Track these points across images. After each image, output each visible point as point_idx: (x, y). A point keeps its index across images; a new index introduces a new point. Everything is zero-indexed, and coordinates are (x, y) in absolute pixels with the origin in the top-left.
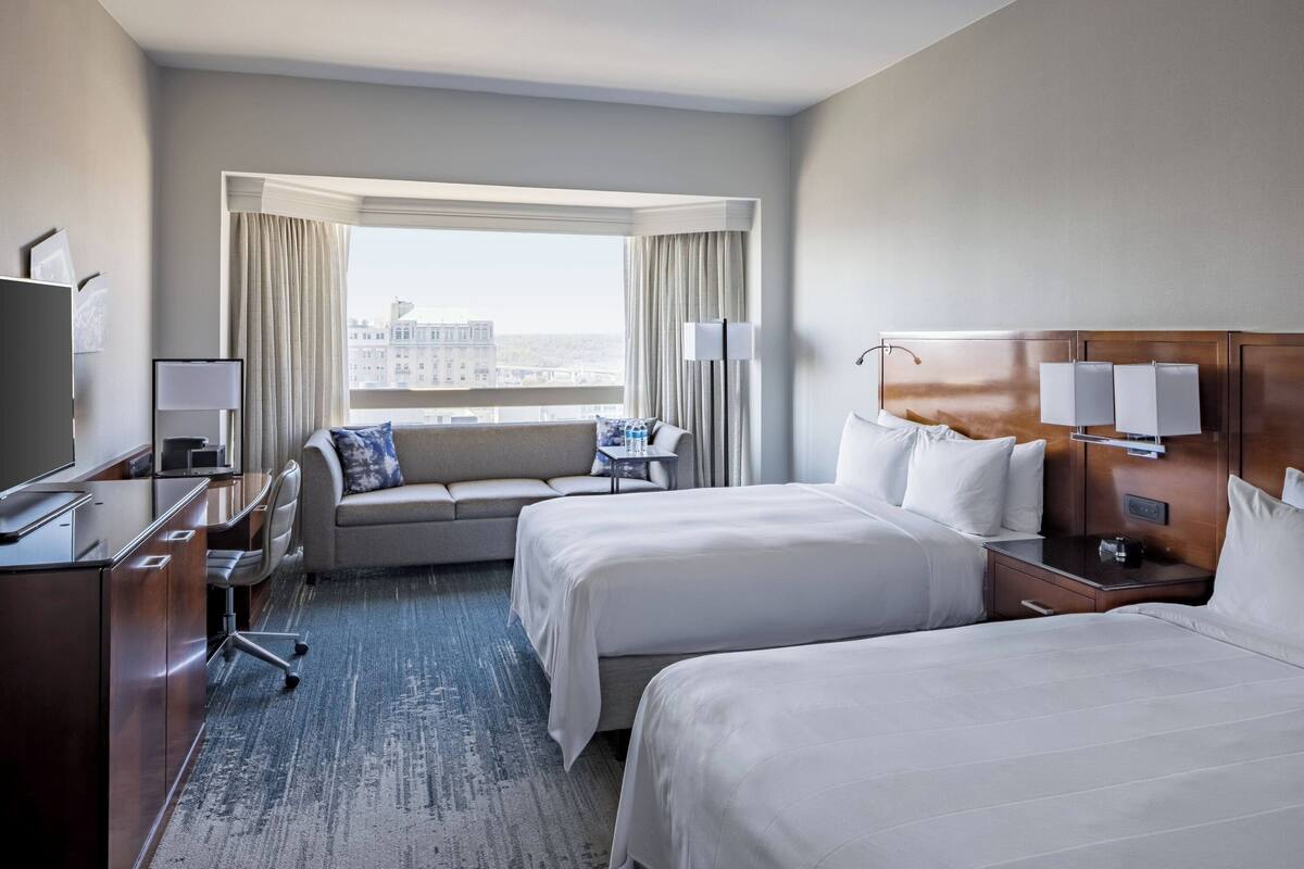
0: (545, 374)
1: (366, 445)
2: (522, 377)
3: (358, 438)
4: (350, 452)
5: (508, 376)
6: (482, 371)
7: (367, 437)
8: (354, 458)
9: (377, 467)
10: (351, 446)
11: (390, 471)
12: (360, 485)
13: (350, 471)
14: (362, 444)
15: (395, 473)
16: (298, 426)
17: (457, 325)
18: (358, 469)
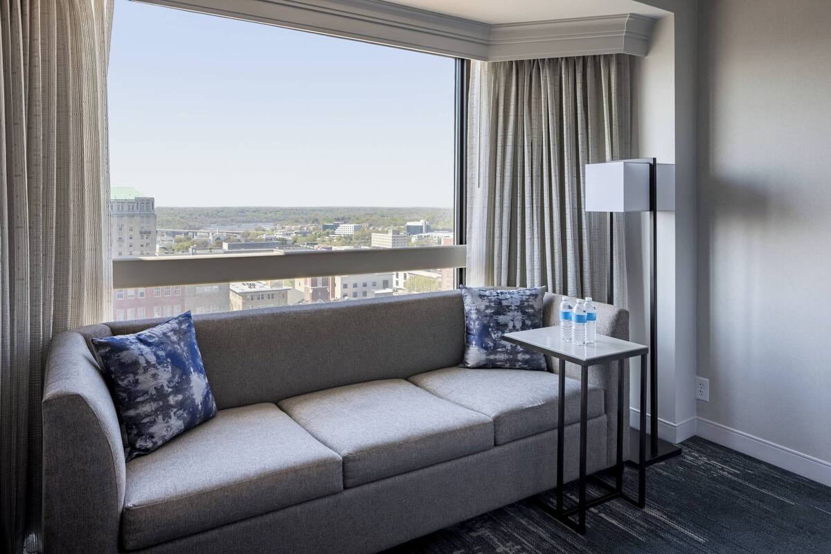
0: (190, 234)
1: (160, 360)
2: (174, 237)
3: (143, 347)
4: (131, 378)
5: (163, 236)
6: (146, 233)
7: (159, 345)
8: (140, 387)
9: (180, 397)
10: (132, 367)
11: (198, 399)
12: (152, 436)
13: (132, 413)
14: (153, 359)
15: (205, 401)
16: (20, 331)
17: (127, 200)
18: (147, 408)
